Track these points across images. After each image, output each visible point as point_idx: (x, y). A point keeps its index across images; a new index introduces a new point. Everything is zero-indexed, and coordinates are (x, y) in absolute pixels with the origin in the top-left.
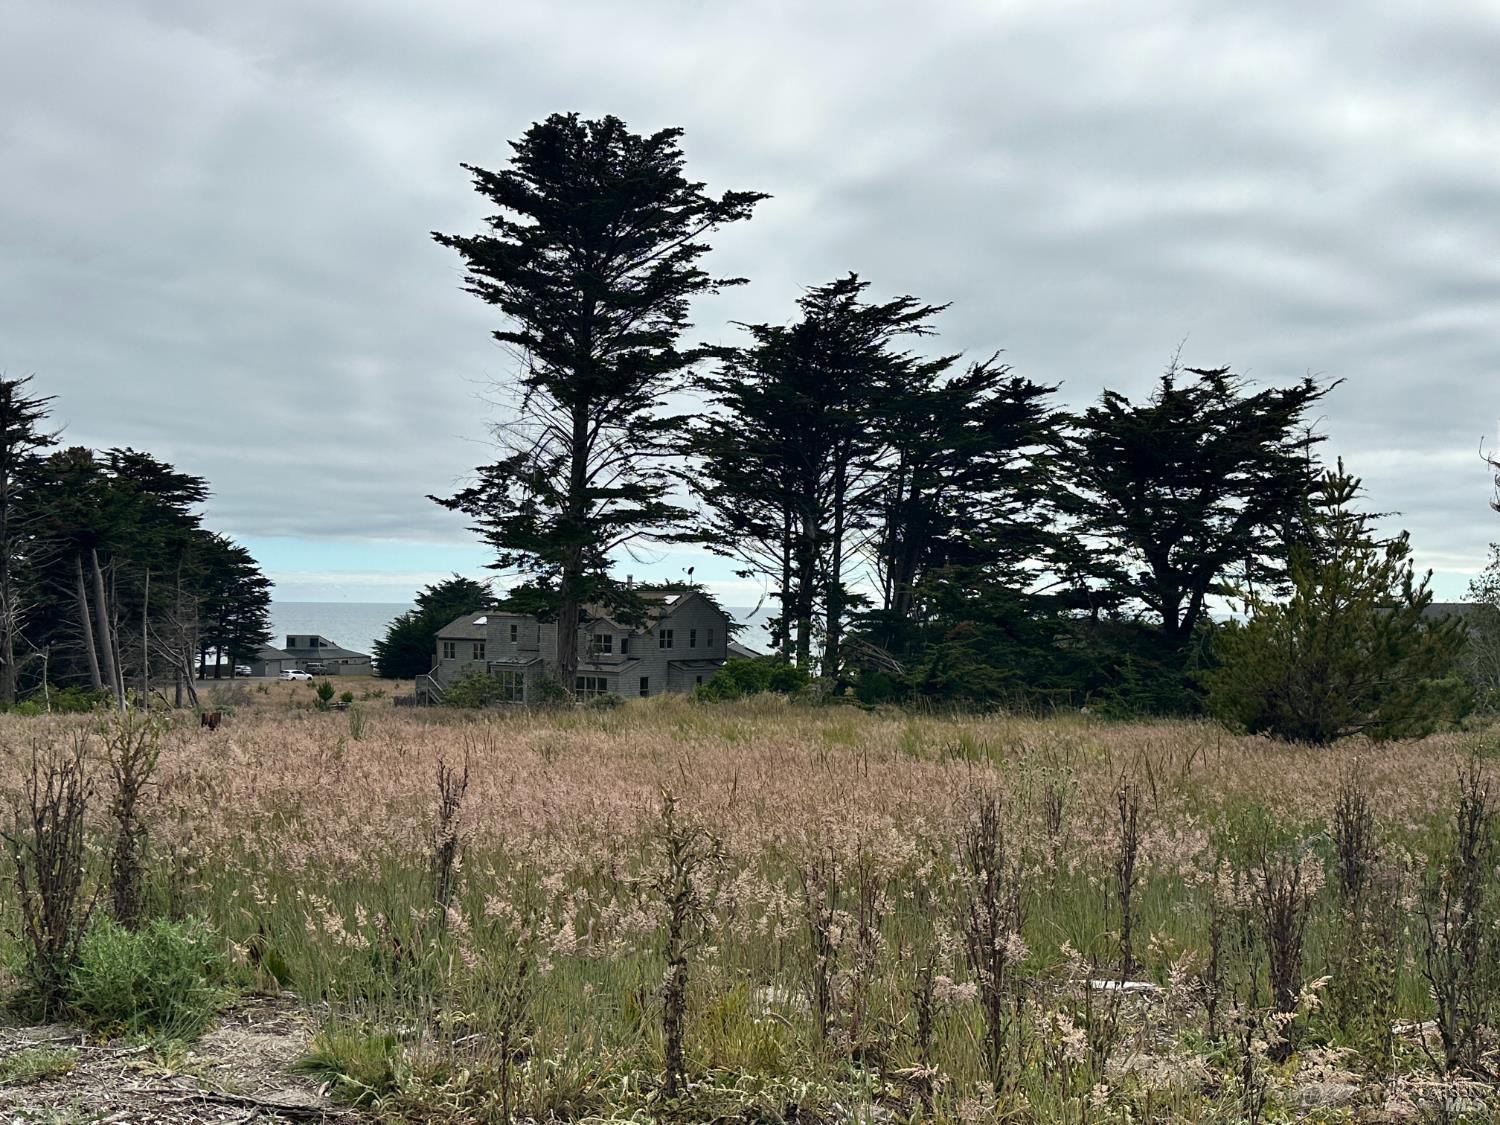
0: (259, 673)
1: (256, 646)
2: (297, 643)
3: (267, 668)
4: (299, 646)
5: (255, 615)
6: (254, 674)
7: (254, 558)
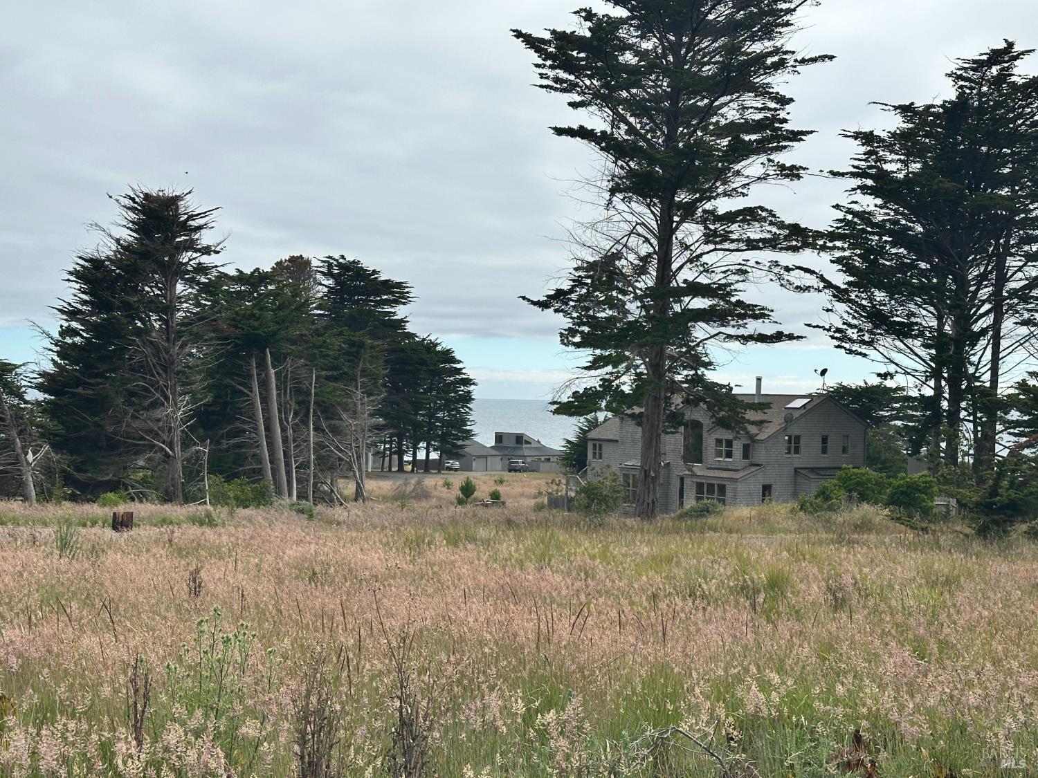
0: (466, 467)
1: (460, 443)
2: (504, 439)
3: (474, 464)
4: (505, 443)
5: (459, 412)
6: (462, 469)
7: (458, 358)
